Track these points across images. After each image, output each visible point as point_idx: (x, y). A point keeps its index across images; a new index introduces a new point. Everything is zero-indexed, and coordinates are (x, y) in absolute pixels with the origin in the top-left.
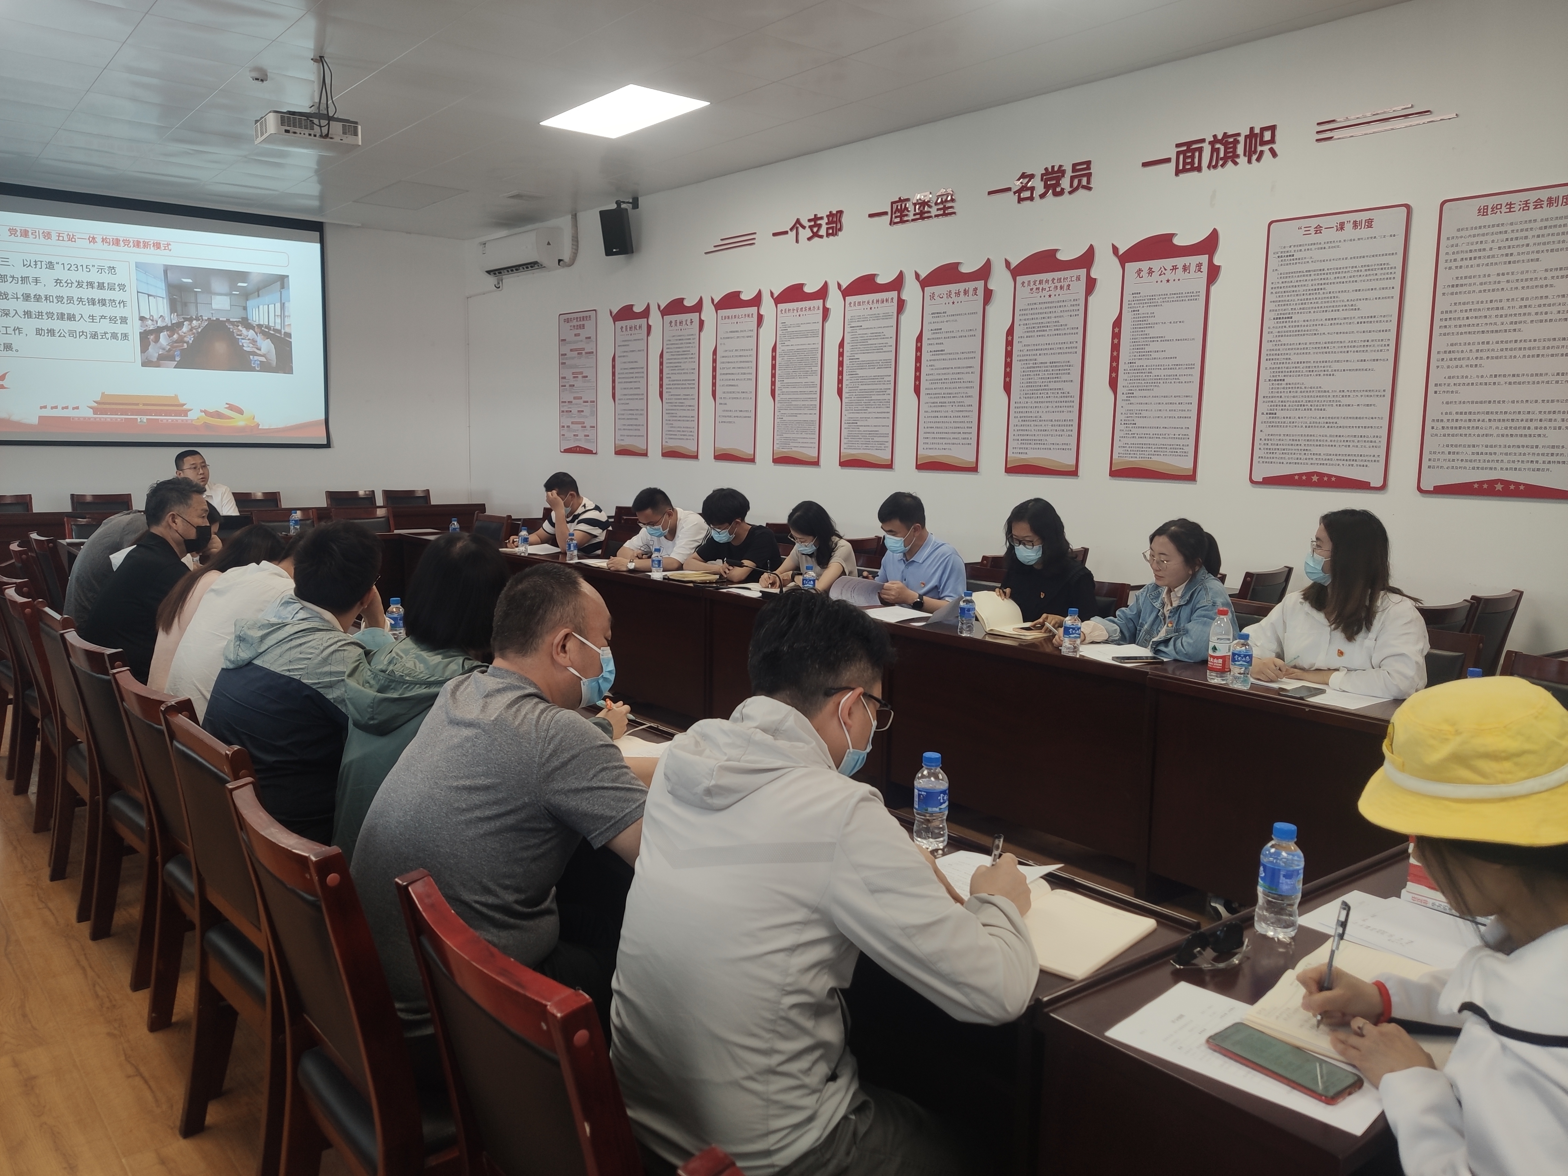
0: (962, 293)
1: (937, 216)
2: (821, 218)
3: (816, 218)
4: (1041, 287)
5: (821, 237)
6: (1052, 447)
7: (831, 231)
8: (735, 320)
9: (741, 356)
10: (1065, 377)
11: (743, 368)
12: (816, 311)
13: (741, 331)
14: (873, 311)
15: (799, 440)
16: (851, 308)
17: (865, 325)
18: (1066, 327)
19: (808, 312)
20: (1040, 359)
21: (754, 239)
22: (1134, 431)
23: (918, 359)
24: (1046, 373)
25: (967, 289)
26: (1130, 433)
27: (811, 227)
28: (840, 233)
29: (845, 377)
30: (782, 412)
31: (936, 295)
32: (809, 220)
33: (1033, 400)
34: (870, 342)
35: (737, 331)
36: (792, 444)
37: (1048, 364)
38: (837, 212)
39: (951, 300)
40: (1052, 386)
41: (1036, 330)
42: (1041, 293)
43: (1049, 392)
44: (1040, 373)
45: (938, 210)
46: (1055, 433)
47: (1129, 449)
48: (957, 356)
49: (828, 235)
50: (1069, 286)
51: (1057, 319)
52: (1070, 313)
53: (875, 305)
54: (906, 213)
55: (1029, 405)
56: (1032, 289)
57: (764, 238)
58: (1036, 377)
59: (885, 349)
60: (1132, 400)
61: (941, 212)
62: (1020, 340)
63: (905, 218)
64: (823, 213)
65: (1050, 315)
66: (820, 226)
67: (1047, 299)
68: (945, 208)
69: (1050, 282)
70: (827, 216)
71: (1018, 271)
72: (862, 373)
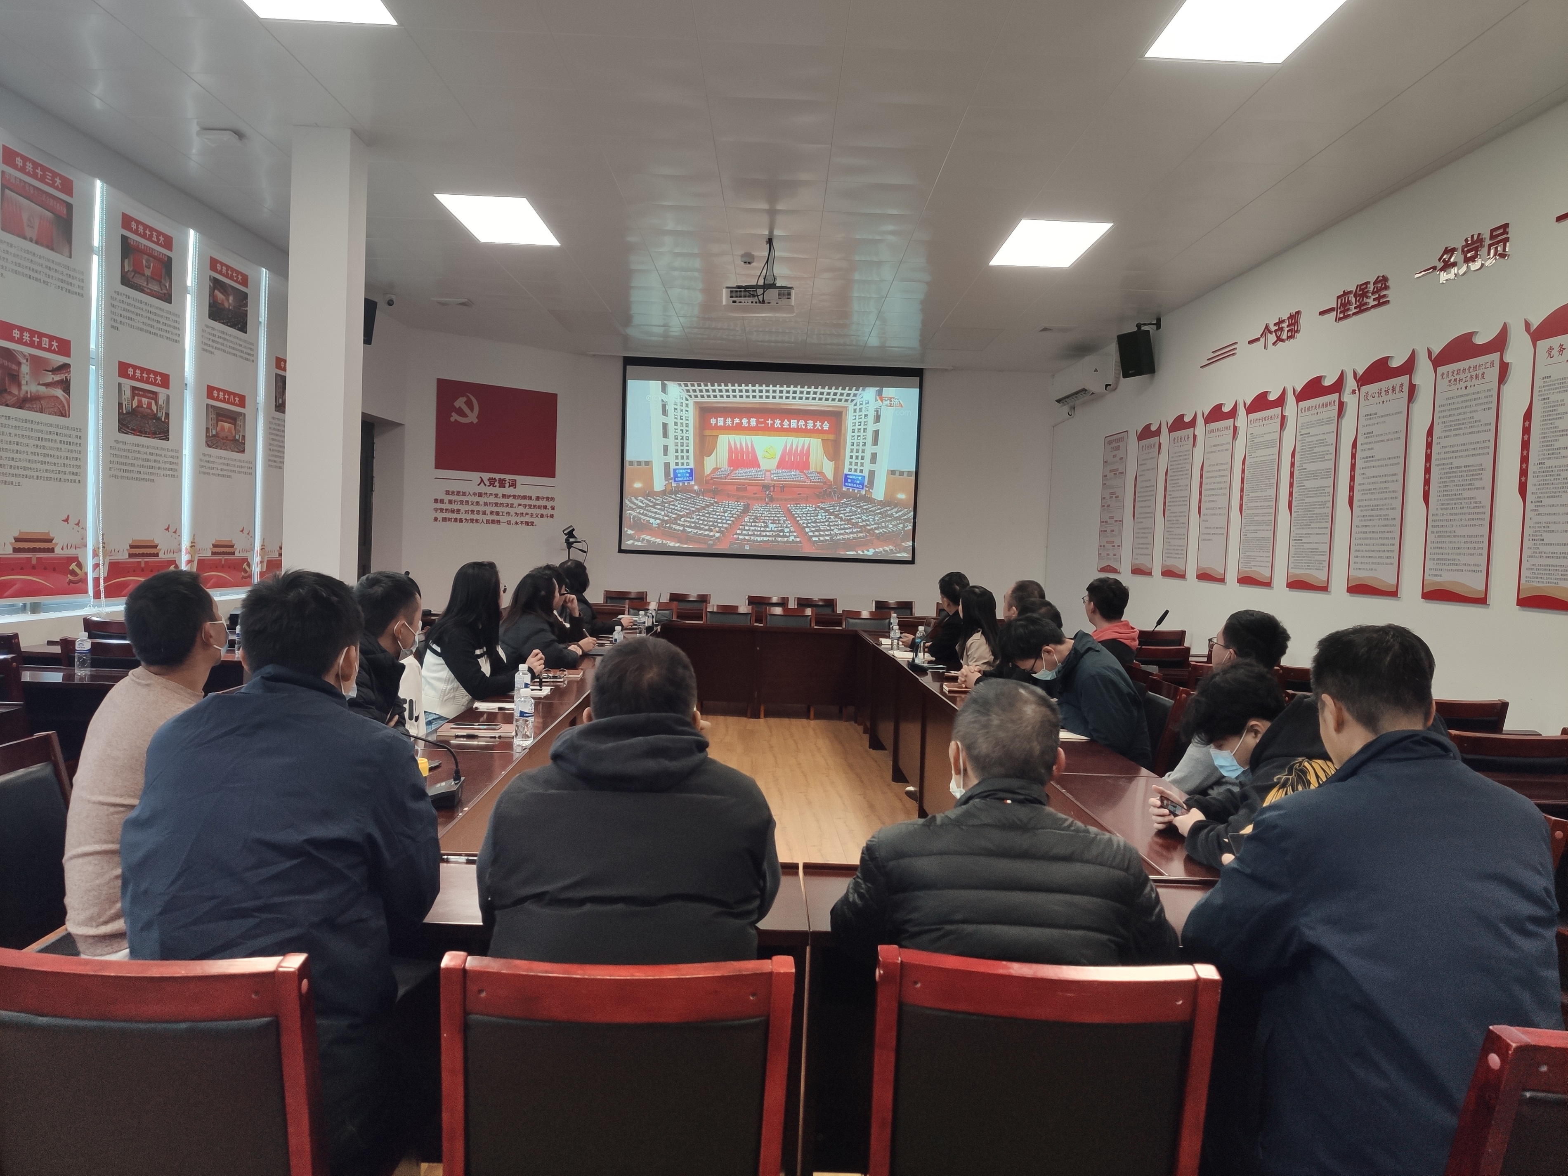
0: (1390, 391)
1: (1373, 307)
2: (1283, 321)
3: (1281, 321)
4: (1458, 377)
5: (1283, 340)
6: (1464, 568)
7: (1289, 334)
8: (1217, 434)
9: (1220, 470)
10: (1478, 484)
11: (1220, 482)
12: (1276, 420)
13: (1222, 445)
14: (1320, 416)
15: (1258, 559)
16: (1302, 415)
17: (1313, 431)
18: (1480, 424)
19: (1270, 421)
20: (1457, 462)
21: (1235, 349)
22: (1543, 548)
23: (1353, 467)
24: (1461, 479)
25: (1395, 386)
26: (1538, 551)
27: (1276, 331)
28: (1298, 335)
29: (1295, 489)
30: (1247, 528)
31: (1370, 394)
32: (1275, 325)
33: (1449, 512)
34: (1316, 450)
35: (1218, 445)
36: (1253, 564)
37: (1463, 469)
38: (1296, 313)
39: (1381, 400)
40: (1467, 494)
41: (1452, 428)
42: (1458, 384)
43: (1463, 501)
44: (1456, 479)
45: (1374, 300)
46: (1466, 551)
47: (1536, 572)
48: (1384, 463)
49: (1289, 338)
50: (1483, 374)
51: (1471, 415)
52: (1483, 407)
53: (1321, 410)
54: (1348, 306)
55: (1445, 517)
56: (1450, 381)
57: (1243, 348)
58: (1451, 484)
59: (1329, 458)
60: (1541, 510)
61: (1376, 303)
62: (1439, 441)
63: (1350, 312)
64: (1285, 317)
65: (1465, 410)
66: (1281, 329)
67: (1464, 391)
68: (1380, 297)
69: (1467, 371)
70: (1289, 318)
71: (1439, 360)
72: (1308, 484)
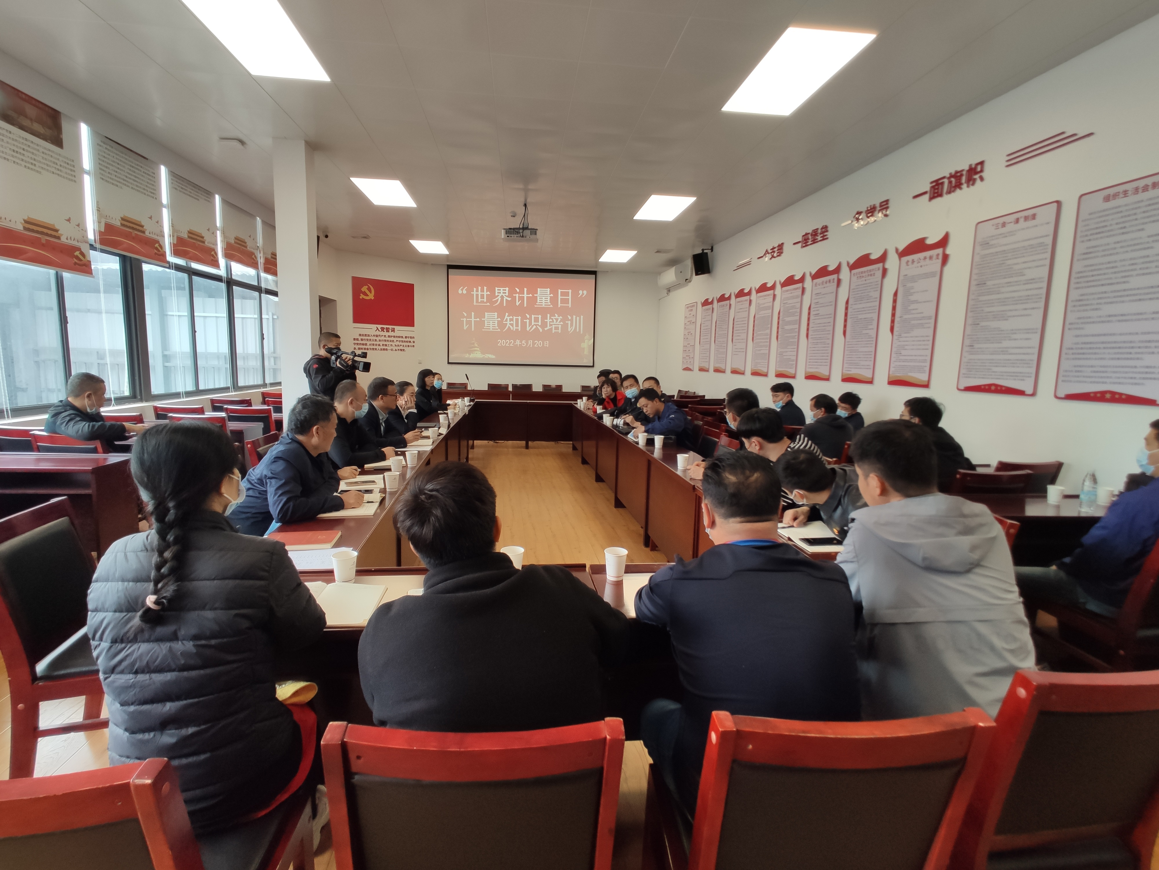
0: (828, 282)
1: (820, 241)
2: (775, 248)
3: (774, 248)
4: (862, 275)
5: (775, 257)
6: (862, 367)
7: (778, 254)
8: (742, 303)
9: (743, 321)
10: (870, 327)
11: (743, 327)
12: (771, 296)
14: (793, 295)
15: (761, 363)
16: (784, 294)
17: (789, 302)
18: (872, 298)
19: (768, 297)
20: (860, 317)
21: (751, 262)
22: (901, 358)
23: (809, 319)
24: (862, 325)
25: (830, 280)
26: (898, 359)
27: (771, 252)
28: (783, 255)
29: (780, 330)
30: (756, 349)
31: (818, 284)
32: (771, 249)
33: (855, 340)
34: (791, 311)
35: (742, 309)
36: (758, 366)
37: (862, 320)
38: (782, 243)
39: (823, 286)
41: (858, 300)
42: (862, 279)
43: (862, 335)
44: (859, 325)
45: (821, 237)
46: (864, 359)
47: (898, 369)
48: (824, 317)
49: (778, 256)
50: (874, 273)
51: (867, 294)
52: (874, 290)
53: (793, 291)
54: (808, 241)
55: (854, 343)
56: (858, 277)
57: (755, 261)
59: (796, 314)
60: (901, 339)
61: (821, 239)
62: (851, 307)
63: (808, 244)
64: (776, 245)
65: (865, 291)
66: (774, 252)
67: (865, 282)
68: (824, 236)
69: (867, 272)
70: (778, 246)
71: (853, 267)
72: (787, 327)
